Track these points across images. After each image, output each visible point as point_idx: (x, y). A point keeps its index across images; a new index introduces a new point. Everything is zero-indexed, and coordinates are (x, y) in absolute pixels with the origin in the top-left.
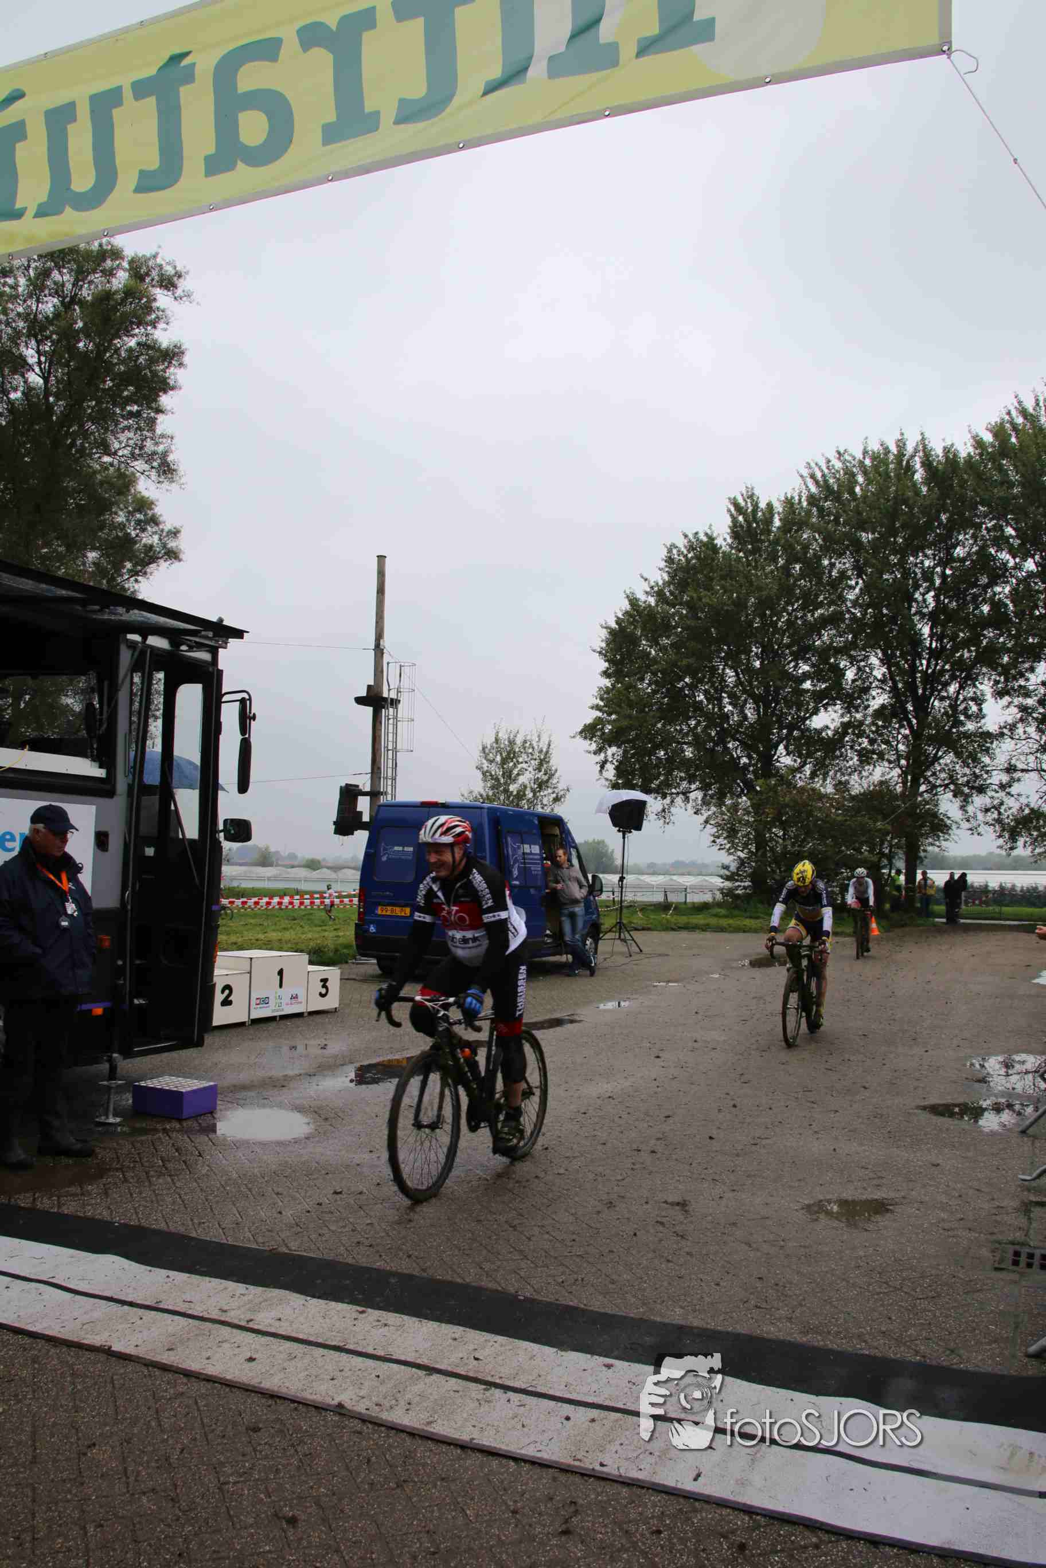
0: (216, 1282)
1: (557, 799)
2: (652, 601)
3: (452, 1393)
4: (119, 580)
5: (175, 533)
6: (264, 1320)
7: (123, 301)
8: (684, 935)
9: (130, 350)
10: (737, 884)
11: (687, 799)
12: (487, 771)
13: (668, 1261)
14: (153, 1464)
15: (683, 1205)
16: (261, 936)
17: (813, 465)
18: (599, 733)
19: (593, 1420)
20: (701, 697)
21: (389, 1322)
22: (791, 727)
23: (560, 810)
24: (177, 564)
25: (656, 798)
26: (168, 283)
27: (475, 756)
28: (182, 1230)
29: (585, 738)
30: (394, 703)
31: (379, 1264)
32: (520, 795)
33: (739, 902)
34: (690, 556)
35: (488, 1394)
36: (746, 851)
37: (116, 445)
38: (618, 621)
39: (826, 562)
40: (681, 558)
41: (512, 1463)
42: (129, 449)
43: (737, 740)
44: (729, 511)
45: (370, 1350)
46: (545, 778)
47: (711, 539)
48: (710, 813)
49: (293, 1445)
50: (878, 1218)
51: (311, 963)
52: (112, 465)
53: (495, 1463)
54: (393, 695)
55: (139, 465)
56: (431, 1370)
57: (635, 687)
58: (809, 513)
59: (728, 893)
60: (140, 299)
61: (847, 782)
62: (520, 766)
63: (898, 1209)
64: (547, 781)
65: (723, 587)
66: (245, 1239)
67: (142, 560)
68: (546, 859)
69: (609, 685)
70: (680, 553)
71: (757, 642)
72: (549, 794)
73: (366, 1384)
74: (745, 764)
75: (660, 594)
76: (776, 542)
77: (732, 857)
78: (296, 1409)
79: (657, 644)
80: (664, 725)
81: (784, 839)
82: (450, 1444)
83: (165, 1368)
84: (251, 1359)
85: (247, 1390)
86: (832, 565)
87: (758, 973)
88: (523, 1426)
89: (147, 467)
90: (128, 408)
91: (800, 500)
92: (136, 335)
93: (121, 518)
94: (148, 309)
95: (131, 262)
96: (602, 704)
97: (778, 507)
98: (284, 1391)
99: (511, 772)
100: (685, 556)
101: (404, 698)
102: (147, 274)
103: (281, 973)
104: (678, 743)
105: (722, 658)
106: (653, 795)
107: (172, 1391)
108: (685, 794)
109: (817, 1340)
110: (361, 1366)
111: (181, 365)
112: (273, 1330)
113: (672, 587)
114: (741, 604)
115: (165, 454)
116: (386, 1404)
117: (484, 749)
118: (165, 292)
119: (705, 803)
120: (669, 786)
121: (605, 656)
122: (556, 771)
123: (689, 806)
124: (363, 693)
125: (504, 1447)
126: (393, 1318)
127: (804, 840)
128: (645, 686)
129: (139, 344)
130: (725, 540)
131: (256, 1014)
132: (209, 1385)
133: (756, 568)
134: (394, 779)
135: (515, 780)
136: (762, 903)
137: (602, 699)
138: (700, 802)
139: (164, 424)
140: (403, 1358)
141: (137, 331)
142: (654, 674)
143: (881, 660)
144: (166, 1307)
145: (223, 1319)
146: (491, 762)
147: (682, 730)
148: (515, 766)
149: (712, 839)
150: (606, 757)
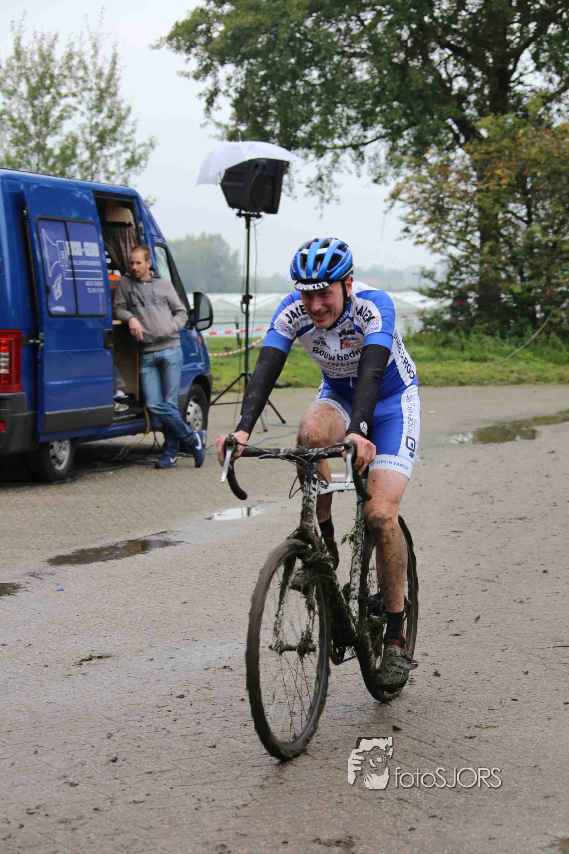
1: (132, 163)
10: (447, 303)
11: (361, 155)
18: (201, 40)
25: (306, 156)
29: (178, 48)
32: (67, 155)
33: (451, 334)
36: (462, 244)
43: (447, 45)
46: (110, 124)
48: (401, 179)
59: (433, 319)
62: (63, 102)
64: (114, 130)
72: (118, 153)
74: (460, 89)
77: (438, 257)
80: (316, 22)
81: (529, 222)
99: (47, 113)
104: (343, 54)
106: (301, 151)
108: (357, 147)
119: (392, 162)
120: (329, 134)
122: (129, 110)
123: (364, 168)
135: (55, 129)
136: (490, 333)
138: (382, 161)
147: (349, 29)
148: (54, 102)
149: (404, 225)
150: (215, 84)
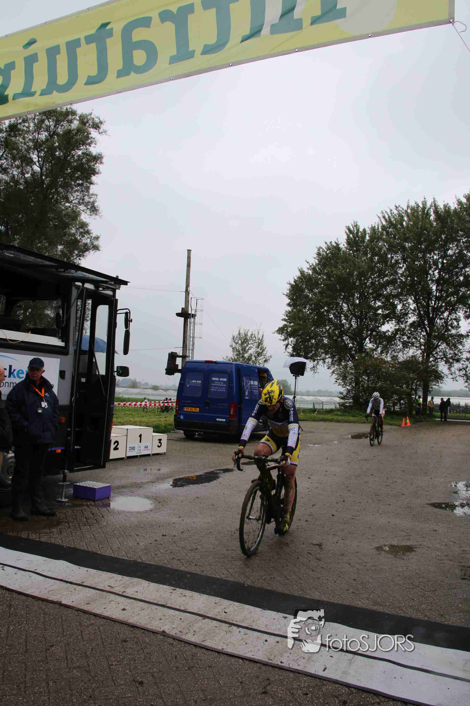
0: (109, 574)
1: (266, 361)
2: (310, 272)
3: (214, 627)
4: (72, 258)
5: (97, 238)
6: (130, 592)
7: (76, 134)
8: (322, 423)
9: (79, 156)
10: (346, 401)
11: (324, 362)
12: (235, 348)
13: (313, 571)
14: (79, 655)
15: (320, 545)
16: (132, 419)
17: (384, 212)
18: (285, 332)
19: (278, 642)
20: (332, 316)
21: (187, 595)
22: (372, 330)
23: (267, 366)
24: (98, 252)
26: (96, 126)
27: (230, 340)
28: (94, 550)
29: (279, 333)
30: (194, 316)
31: (182, 568)
32: (249, 359)
33: (347, 409)
34: (328, 252)
35: (230, 628)
36: (351, 386)
37: (72, 198)
38: (295, 281)
39: (389, 256)
40: (324, 253)
41: (241, 660)
42: (78, 200)
43: (348, 336)
44: (346, 232)
45: (178, 607)
46: (261, 351)
47: (338, 245)
48: (335, 368)
49: (142, 649)
50: (408, 554)
51: (154, 432)
52: (70, 207)
53: (233, 660)
54: (193, 313)
55: (82, 207)
56: (204, 617)
57: (302, 311)
58: (382, 234)
59: (342, 405)
60: (84, 133)
61: (397, 356)
62: (249, 346)
63: (418, 550)
64: (262, 353)
65: (342, 267)
66: (122, 555)
67: (82, 250)
68: (260, 388)
69: (290, 310)
70: (323, 251)
71: (357, 292)
72: (262, 358)
73: (175, 622)
74: (351, 346)
75: (314, 269)
76: (367, 246)
77: (344, 389)
78: (144, 632)
79: (312, 291)
80: (315, 329)
81: (368, 381)
82: (213, 651)
83: (85, 612)
84: (124, 609)
85: (122, 623)
86: (392, 258)
87: (356, 441)
88: (246, 643)
89: (85, 208)
90: (78, 182)
91: (378, 228)
92: (82, 149)
93: (73, 231)
94: (87, 137)
95: (80, 117)
96: (287, 318)
97: (368, 231)
98: (138, 624)
99: (245, 348)
100: (326, 252)
101: (198, 314)
102: (87, 122)
103: (140, 436)
104: (321, 336)
105: (341, 299)
106: (309, 360)
107: (88, 623)
108: (324, 360)
109: (380, 609)
110: (173, 614)
111: (101, 163)
112: (134, 597)
113: (319, 266)
114: (351, 274)
115: (93, 203)
116: (184, 631)
117: (233, 337)
118: (95, 130)
119: (333, 364)
120: (317, 356)
121: (289, 297)
122: (266, 348)
123: (325, 365)
124: (180, 311)
125: (237, 653)
126: (188, 593)
127: (377, 382)
128: (307, 311)
129: (83, 153)
130: (344, 245)
131: (129, 454)
132: (104, 620)
133: (357, 258)
134: (193, 350)
135: (247, 352)
136: (357, 409)
137: (287, 316)
138: (330, 364)
139: (93, 189)
140: (192, 611)
141: (82, 147)
142: (311, 305)
143: (413, 301)
144: (86, 584)
145: (112, 591)
146: (237, 343)
147: (322, 331)
148: (247, 345)
149: (335, 380)
150: (288, 342)
